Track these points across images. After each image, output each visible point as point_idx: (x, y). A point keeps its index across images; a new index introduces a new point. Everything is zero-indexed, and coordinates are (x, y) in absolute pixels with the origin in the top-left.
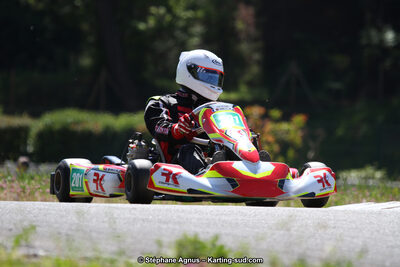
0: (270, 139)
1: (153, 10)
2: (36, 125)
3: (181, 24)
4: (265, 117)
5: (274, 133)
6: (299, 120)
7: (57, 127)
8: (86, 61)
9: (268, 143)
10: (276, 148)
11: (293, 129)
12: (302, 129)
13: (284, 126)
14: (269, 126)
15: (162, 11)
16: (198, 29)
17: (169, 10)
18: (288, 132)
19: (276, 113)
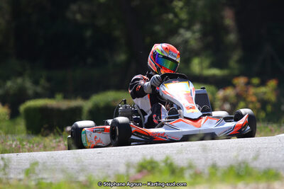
0: (254, 99)
1: (165, 16)
2: (87, 105)
3: (185, 24)
4: (248, 84)
5: (256, 94)
6: (272, 83)
7: (102, 104)
8: (122, 57)
9: (252, 102)
10: (258, 105)
11: (269, 90)
12: (275, 90)
13: (263, 89)
14: (252, 90)
15: (171, 16)
16: (197, 27)
17: (176, 15)
18: (265, 93)
19: (256, 81)
